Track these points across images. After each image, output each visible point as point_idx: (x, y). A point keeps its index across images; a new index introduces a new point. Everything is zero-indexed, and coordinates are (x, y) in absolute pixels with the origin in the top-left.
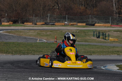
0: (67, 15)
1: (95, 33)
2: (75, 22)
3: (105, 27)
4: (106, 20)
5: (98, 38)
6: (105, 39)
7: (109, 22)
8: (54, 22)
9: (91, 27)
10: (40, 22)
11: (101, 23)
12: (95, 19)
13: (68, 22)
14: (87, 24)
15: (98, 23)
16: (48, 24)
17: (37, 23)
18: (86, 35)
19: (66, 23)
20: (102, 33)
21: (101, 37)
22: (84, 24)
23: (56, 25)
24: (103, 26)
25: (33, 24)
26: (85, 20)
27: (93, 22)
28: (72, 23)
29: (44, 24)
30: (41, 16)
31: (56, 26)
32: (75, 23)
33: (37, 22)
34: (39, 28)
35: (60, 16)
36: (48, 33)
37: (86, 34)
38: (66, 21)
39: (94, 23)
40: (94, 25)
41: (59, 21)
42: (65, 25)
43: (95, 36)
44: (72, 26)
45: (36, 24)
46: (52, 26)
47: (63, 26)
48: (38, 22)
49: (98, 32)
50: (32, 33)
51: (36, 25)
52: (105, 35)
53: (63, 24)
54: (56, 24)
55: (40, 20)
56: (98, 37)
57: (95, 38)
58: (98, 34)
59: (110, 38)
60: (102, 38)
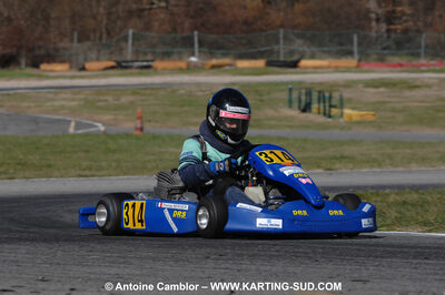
0: (196, 33)
1: (295, 95)
2: (225, 55)
3: (337, 69)
4: (341, 44)
5: (304, 111)
6: (330, 116)
7: (350, 53)
8: (149, 57)
9: (286, 73)
10: (98, 59)
11: (321, 58)
12: (299, 45)
13: (199, 57)
14: (269, 64)
15: (313, 57)
16: (126, 67)
17: (87, 65)
18: (262, 101)
19: (193, 59)
20: (320, 92)
21: (315, 106)
22: (260, 63)
23: (156, 69)
24: (328, 67)
25: (71, 67)
26: (263, 49)
27: (292, 53)
28: (214, 62)
29: (112, 68)
30: (101, 39)
31: (157, 72)
32: (227, 61)
33: (86, 60)
34: (94, 82)
35: (173, 35)
36: (125, 99)
37: (264, 98)
38: (193, 55)
39: (295, 58)
40: (294, 65)
41: (166, 55)
42: (191, 69)
43: (296, 104)
44: (214, 71)
45: (83, 69)
46: (140, 74)
47: (180, 71)
48: (92, 60)
49: (304, 91)
50: (64, 99)
51: (83, 73)
52: (327, 100)
53: (183, 64)
54: (158, 64)
55: (99, 51)
56: (306, 108)
57: (294, 113)
58: (303, 98)
59: (347, 111)
60: (319, 113)
